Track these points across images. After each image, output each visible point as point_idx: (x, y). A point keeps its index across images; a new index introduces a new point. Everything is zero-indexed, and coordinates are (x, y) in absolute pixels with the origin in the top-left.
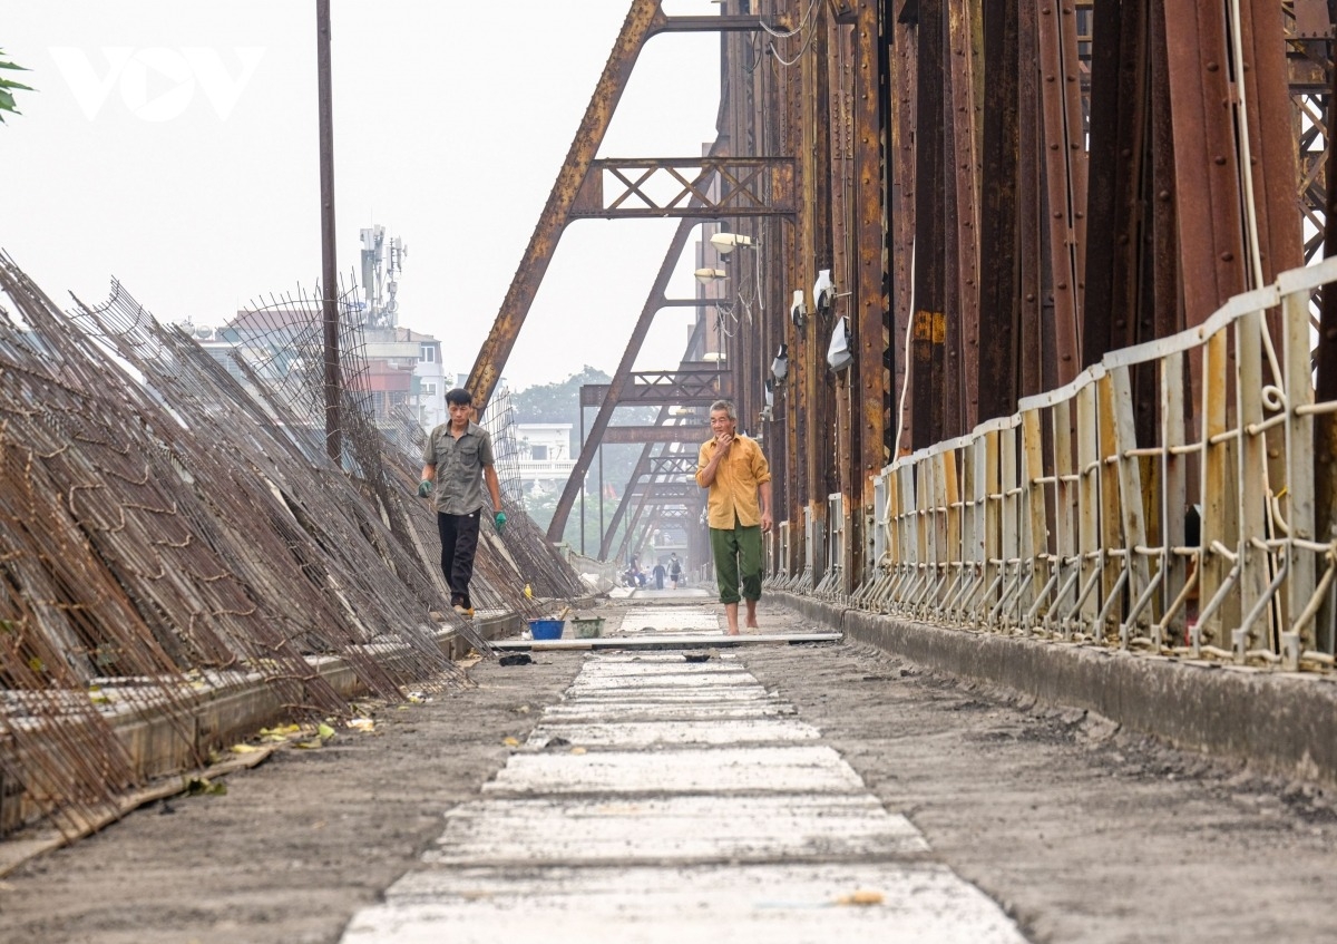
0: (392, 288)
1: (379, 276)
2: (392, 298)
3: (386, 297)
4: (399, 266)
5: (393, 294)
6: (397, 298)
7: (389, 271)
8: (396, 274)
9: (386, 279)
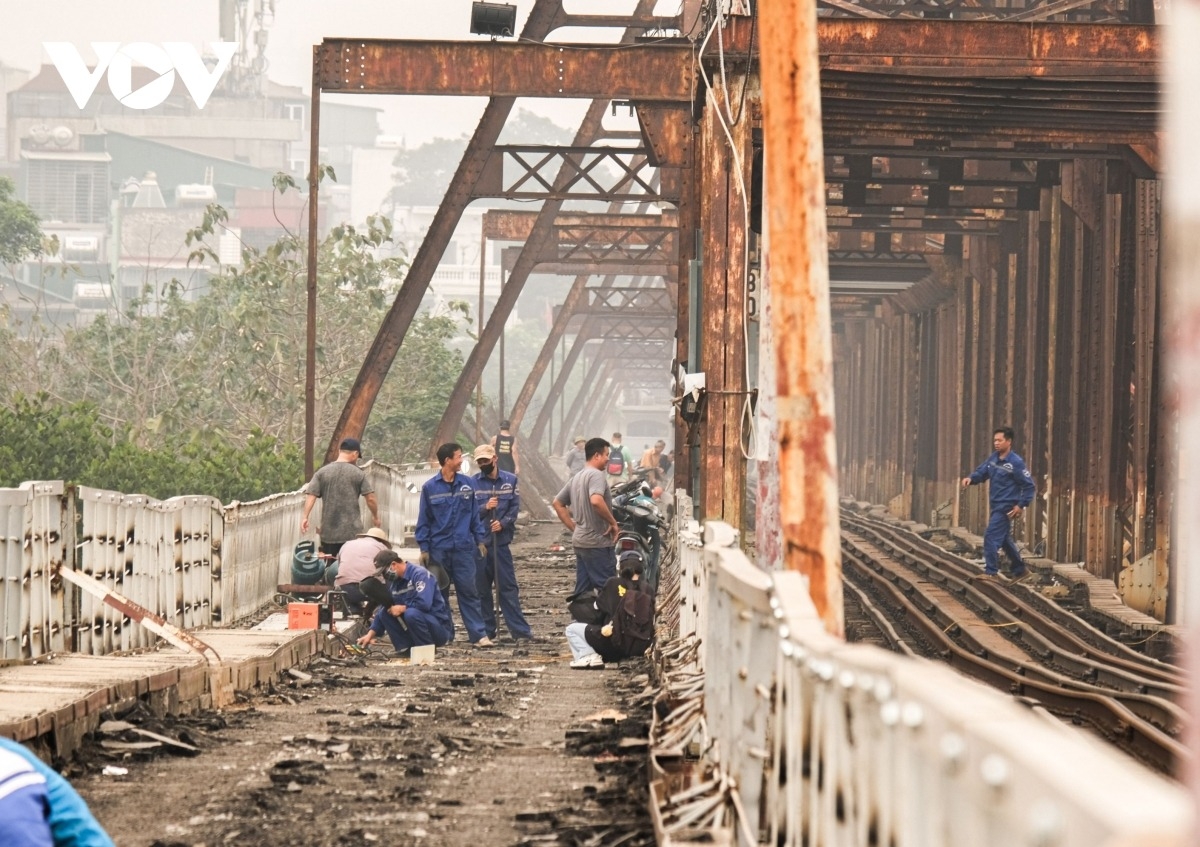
0: (260, 38)
1: (243, 22)
2: (261, 52)
3: (253, 53)
4: (272, 8)
5: (261, 48)
6: (267, 53)
7: (257, 15)
8: (267, 19)
9: (253, 26)
